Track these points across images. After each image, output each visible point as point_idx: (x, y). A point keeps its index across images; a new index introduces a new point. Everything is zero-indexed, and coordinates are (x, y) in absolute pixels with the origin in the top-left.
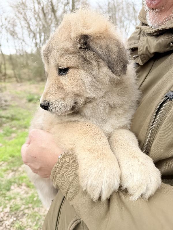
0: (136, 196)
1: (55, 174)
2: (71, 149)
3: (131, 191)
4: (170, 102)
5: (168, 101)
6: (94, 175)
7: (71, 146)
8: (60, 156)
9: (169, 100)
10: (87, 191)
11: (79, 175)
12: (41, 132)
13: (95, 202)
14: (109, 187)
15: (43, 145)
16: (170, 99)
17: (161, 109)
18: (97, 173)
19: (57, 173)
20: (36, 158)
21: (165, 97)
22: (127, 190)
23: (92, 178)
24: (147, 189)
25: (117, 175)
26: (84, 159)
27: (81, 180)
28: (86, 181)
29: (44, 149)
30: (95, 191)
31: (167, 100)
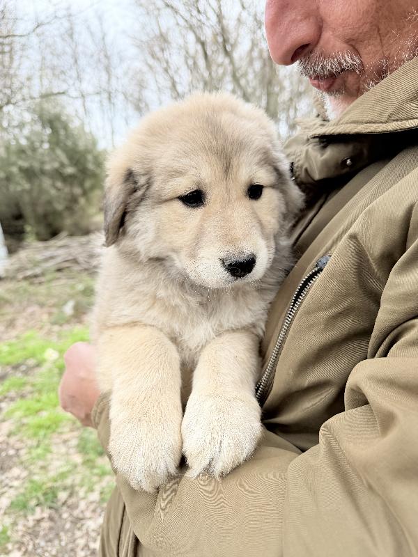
31: (318, 272)
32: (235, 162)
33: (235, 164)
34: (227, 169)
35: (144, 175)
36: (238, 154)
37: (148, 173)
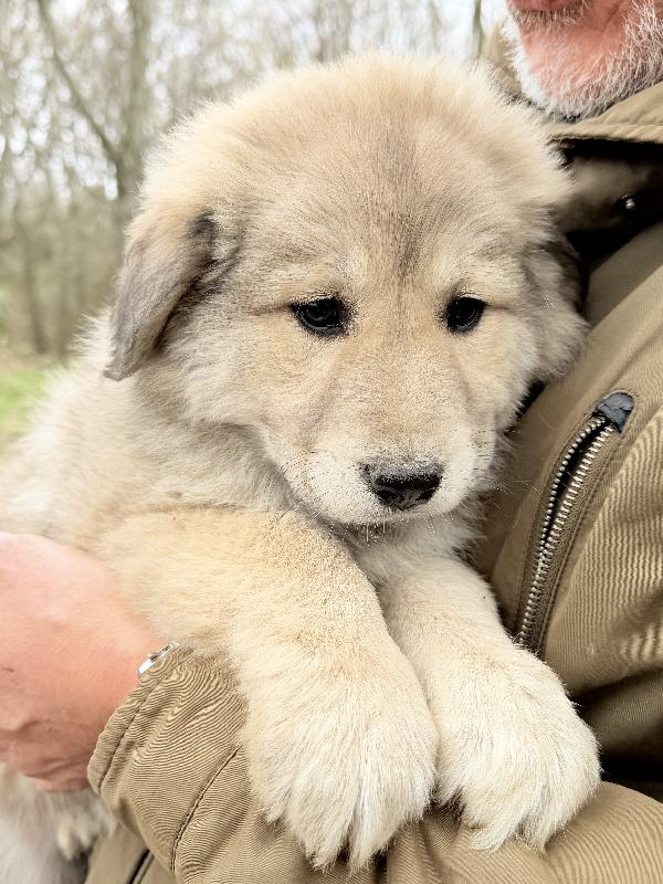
0: (499, 828)
1: (119, 750)
2: (207, 634)
3: (475, 810)
4: (618, 438)
5: (606, 434)
6: (326, 747)
7: (203, 621)
8: (148, 664)
9: (609, 429)
10: (286, 822)
11: (253, 751)
12: (45, 547)
13: (319, 872)
14: (389, 802)
15: (56, 612)
16: (616, 424)
17: (584, 463)
18: (338, 739)
19: (131, 745)
20: (12, 671)
21: (595, 415)
22: (461, 805)
23: (315, 762)
24: (547, 796)
25: (424, 747)
26: (277, 676)
27: (255, 772)
28: (286, 779)
29: (57, 627)
30: (328, 821)
31: (601, 428)
33: (425, 250)
35: (229, 238)
36: (434, 229)
37: (240, 236)
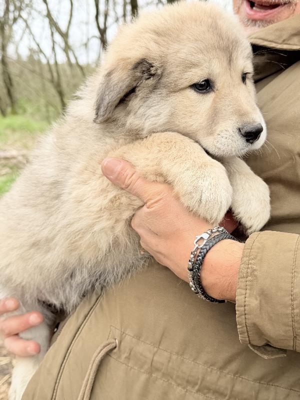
32: (234, 55)
33: (235, 58)
34: (230, 61)
36: (236, 51)
